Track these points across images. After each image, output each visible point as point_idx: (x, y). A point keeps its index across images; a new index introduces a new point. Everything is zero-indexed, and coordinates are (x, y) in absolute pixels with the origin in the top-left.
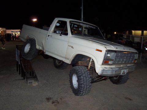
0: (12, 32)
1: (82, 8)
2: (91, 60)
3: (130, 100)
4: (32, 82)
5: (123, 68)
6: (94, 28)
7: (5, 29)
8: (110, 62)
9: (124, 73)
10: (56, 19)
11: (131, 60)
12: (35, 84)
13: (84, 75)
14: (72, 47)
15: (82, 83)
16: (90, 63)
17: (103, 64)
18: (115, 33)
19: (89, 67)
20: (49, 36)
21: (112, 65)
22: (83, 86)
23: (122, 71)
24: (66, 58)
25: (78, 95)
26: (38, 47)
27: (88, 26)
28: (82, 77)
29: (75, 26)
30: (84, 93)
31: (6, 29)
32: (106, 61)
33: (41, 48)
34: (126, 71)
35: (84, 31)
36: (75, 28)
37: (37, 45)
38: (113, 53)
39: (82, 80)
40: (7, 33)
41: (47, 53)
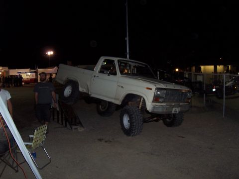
0: (18, 73)
1: (127, 39)
2: (142, 100)
3: (183, 137)
4: (77, 129)
5: (174, 106)
6: (144, 66)
7: (7, 68)
8: (160, 100)
9: (176, 111)
10: (102, 57)
11: (183, 98)
12: (81, 130)
13: (135, 114)
14: (122, 87)
15: (134, 121)
16: (141, 103)
17: (153, 102)
18: (177, 70)
19: (140, 107)
20: (95, 76)
21: (162, 102)
22: (135, 124)
23: (174, 109)
24: (115, 99)
25: (130, 135)
26: (81, 89)
27: (137, 65)
28: (133, 116)
29: (122, 64)
30: (136, 132)
31: (9, 69)
32: (156, 99)
33: (85, 91)
34: (178, 110)
35: (133, 69)
36: (122, 67)
37: (80, 87)
38: (163, 91)
39: (134, 118)
40: (11, 74)
41: (93, 95)
